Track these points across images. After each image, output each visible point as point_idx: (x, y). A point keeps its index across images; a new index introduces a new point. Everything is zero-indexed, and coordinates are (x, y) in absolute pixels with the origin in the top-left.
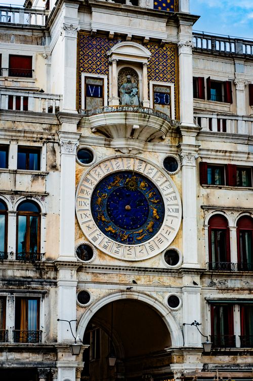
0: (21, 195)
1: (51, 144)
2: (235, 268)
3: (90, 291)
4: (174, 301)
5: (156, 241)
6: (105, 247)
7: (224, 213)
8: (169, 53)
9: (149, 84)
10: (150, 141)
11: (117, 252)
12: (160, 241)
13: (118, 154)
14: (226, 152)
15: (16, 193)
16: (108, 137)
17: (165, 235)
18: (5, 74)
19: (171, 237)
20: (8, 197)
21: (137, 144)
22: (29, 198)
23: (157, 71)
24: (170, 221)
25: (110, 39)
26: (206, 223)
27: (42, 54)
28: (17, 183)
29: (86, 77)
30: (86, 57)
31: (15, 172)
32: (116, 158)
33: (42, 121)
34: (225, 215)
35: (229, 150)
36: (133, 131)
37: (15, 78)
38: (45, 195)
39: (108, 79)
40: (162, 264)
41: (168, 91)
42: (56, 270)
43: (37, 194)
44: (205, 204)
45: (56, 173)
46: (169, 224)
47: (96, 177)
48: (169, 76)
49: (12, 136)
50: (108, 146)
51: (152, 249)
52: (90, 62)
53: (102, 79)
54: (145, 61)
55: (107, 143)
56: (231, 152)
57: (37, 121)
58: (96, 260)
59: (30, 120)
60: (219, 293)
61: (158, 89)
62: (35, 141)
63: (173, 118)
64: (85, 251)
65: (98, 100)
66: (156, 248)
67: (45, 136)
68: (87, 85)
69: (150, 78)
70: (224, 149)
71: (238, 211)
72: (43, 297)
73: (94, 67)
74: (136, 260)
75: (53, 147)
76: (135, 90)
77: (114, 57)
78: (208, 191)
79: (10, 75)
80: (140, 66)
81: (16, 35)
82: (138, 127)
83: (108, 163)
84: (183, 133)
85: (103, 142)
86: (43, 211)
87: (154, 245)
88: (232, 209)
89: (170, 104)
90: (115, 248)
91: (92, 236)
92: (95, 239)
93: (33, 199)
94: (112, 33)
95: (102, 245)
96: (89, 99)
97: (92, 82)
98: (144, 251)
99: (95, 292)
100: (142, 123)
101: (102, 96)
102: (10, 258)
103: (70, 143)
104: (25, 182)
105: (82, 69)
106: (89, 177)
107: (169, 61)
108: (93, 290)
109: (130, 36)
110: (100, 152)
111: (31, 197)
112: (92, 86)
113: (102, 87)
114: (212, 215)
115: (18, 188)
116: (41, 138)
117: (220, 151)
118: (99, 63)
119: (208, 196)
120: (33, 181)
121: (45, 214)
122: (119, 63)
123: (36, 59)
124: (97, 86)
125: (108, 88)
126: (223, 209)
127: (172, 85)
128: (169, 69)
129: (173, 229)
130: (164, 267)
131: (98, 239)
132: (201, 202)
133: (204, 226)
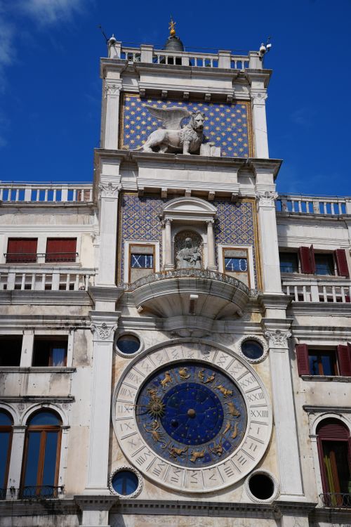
0: (33, 402)
1: (81, 331)
5: (235, 460)
6: (157, 473)
7: (341, 416)
8: (243, 209)
9: (216, 248)
10: (219, 319)
11: (174, 480)
12: (242, 461)
13: (175, 339)
14: (334, 329)
15: (27, 399)
16: (161, 317)
17: (248, 451)
19: (258, 456)
20: (14, 405)
21: (200, 322)
22: (46, 406)
23: (228, 232)
24: (257, 432)
26: (314, 432)
27: (89, 234)
28: (30, 386)
29: (130, 245)
30: (131, 221)
31: (27, 371)
32: (172, 344)
33: (69, 302)
34: (342, 419)
35: (339, 325)
36: (192, 303)
37: (53, 263)
38: (70, 400)
39: (161, 246)
40: (244, 496)
41: (244, 255)
42: (79, 513)
43: (56, 400)
44: (309, 404)
45: (86, 369)
46: (255, 435)
47: (144, 371)
48: (245, 237)
49: (26, 324)
50: (161, 328)
51: (230, 474)
52: (137, 227)
53: (153, 246)
54: (209, 219)
55: (158, 324)
56: (342, 328)
57: (62, 302)
58: (143, 492)
59: (53, 302)
61: (229, 254)
62: (58, 329)
63: (253, 286)
64: (125, 478)
65: (148, 271)
66: (235, 472)
67: (72, 321)
68: (131, 254)
69: (218, 240)
70: (331, 325)
73: (142, 232)
74: (205, 490)
75: (84, 335)
77: (168, 217)
78: (312, 384)
79: (47, 261)
80: (204, 226)
82: (197, 296)
83: (161, 351)
84: (266, 306)
85: (154, 324)
86: (65, 424)
87: (232, 467)
89: (248, 271)
90: (172, 474)
91: (137, 456)
92: (141, 461)
93: (51, 406)
94: (164, 189)
95: (152, 469)
96: (134, 271)
97: (139, 250)
98: (217, 477)
100: (202, 292)
101: (153, 267)
102: (9, 497)
103: (105, 327)
104: (41, 384)
105: (125, 236)
106: (133, 371)
107: (245, 219)
109: (188, 191)
110: (150, 337)
111: (48, 403)
112: (138, 255)
113: (152, 255)
114: (320, 419)
115: (31, 392)
116: (67, 324)
117: (325, 328)
118: (148, 227)
119: (312, 392)
120: (51, 382)
121: (68, 428)
122: (174, 223)
123: (82, 240)
125: (161, 256)
126: (338, 410)
127: (250, 248)
128: (244, 228)
129: (261, 441)
130: (249, 501)
131: (146, 460)
132: (302, 400)
133: (311, 436)
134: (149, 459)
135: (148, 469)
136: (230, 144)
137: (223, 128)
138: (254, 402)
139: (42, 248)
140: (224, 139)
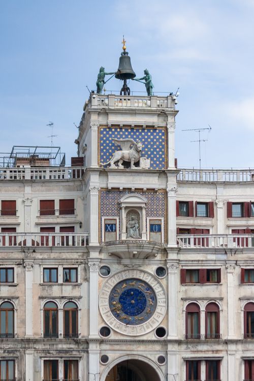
0: (65, 299)
1: (83, 265)
2: (203, 338)
3: (108, 355)
4: (162, 360)
5: (150, 322)
6: (118, 328)
7: (197, 301)
8: (161, 196)
9: (146, 219)
10: (146, 258)
11: (125, 331)
12: (153, 322)
13: (126, 268)
14: (199, 261)
15: (63, 297)
16: (120, 258)
17: (156, 318)
18: (57, 213)
19: (160, 320)
20: (57, 300)
21: (138, 261)
22: (71, 300)
23: (152, 210)
24: (160, 309)
25: (120, 192)
26: (185, 309)
27: (81, 197)
28: (63, 291)
29: (105, 219)
30: (105, 206)
31: (62, 285)
32: (125, 271)
33: (78, 251)
34: (197, 303)
35: (201, 259)
36: (134, 255)
37: (63, 216)
38: (80, 298)
39: (119, 219)
40: (154, 337)
41: (159, 223)
42: (88, 343)
43: (75, 298)
44: (184, 297)
45: (87, 283)
46: (159, 311)
47: (112, 284)
48: (160, 212)
49: (59, 262)
50: (119, 263)
51: (148, 327)
52: (108, 209)
53: (116, 220)
54: (143, 205)
55: (118, 261)
56: (202, 261)
57: (74, 251)
58: (112, 336)
59: (70, 251)
60: (192, 354)
61: (153, 222)
62: (73, 264)
63: (163, 242)
64: (105, 331)
65: (113, 233)
66: (150, 327)
67: (80, 261)
68: (106, 225)
69: (147, 215)
70: (198, 259)
71: (207, 300)
72: (80, 360)
73: (110, 211)
74: (138, 335)
75: (85, 267)
76: (137, 225)
77: (123, 205)
78: (186, 287)
79: (60, 214)
80: (141, 208)
81: (63, 186)
82: (136, 252)
83: (120, 274)
84: (168, 252)
85: (116, 261)
86: (79, 308)
87: (149, 325)
88: (202, 299)
89: (161, 231)
90: (124, 328)
91: (110, 321)
92: (111, 323)
93: (73, 300)
94: (121, 188)
95: (116, 327)
96: (107, 234)
97: (109, 222)
98: (143, 329)
99: (111, 356)
100: (139, 250)
101: (115, 231)
102: (60, 337)
103: (94, 265)
104: (68, 291)
105: (102, 214)
106: (107, 284)
107: (161, 202)
108: (110, 354)
109: (133, 189)
110: (115, 268)
111: (72, 299)
112: (109, 225)
113: (115, 225)
114: (188, 303)
115: (64, 295)
116: (77, 262)
117: (195, 261)
118: (113, 209)
119: (186, 291)
120: (72, 289)
121: (80, 310)
122: (126, 208)
123: (77, 201)
124: (112, 225)
125: (119, 224)
126: (196, 299)
127: (163, 219)
128: (161, 207)
129: (162, 314)
130: (156, 339)
131: (113, 323)
132: (182, 295)
133: (183, 311)
134: (115, 323)
135: (114, 326)
136: (155, 156)
137: (152, 146)
138: (160, 297)
139: (57, 206)
140: (152, 153)
